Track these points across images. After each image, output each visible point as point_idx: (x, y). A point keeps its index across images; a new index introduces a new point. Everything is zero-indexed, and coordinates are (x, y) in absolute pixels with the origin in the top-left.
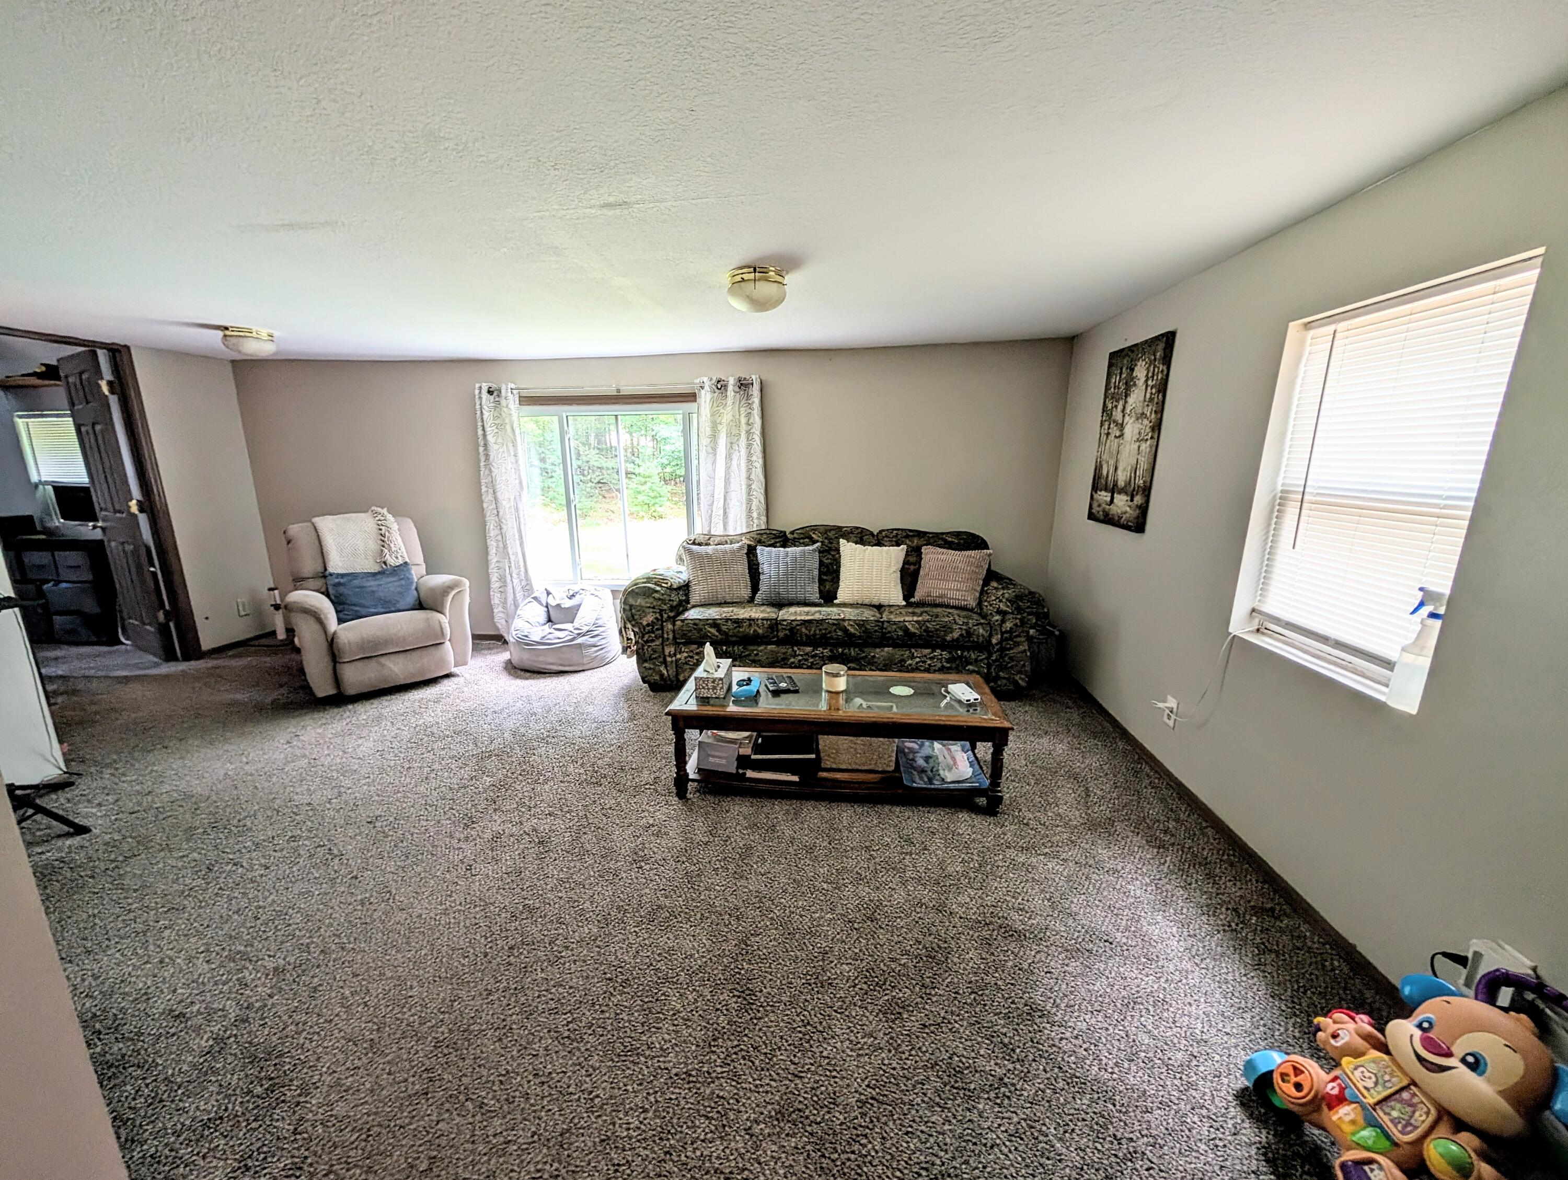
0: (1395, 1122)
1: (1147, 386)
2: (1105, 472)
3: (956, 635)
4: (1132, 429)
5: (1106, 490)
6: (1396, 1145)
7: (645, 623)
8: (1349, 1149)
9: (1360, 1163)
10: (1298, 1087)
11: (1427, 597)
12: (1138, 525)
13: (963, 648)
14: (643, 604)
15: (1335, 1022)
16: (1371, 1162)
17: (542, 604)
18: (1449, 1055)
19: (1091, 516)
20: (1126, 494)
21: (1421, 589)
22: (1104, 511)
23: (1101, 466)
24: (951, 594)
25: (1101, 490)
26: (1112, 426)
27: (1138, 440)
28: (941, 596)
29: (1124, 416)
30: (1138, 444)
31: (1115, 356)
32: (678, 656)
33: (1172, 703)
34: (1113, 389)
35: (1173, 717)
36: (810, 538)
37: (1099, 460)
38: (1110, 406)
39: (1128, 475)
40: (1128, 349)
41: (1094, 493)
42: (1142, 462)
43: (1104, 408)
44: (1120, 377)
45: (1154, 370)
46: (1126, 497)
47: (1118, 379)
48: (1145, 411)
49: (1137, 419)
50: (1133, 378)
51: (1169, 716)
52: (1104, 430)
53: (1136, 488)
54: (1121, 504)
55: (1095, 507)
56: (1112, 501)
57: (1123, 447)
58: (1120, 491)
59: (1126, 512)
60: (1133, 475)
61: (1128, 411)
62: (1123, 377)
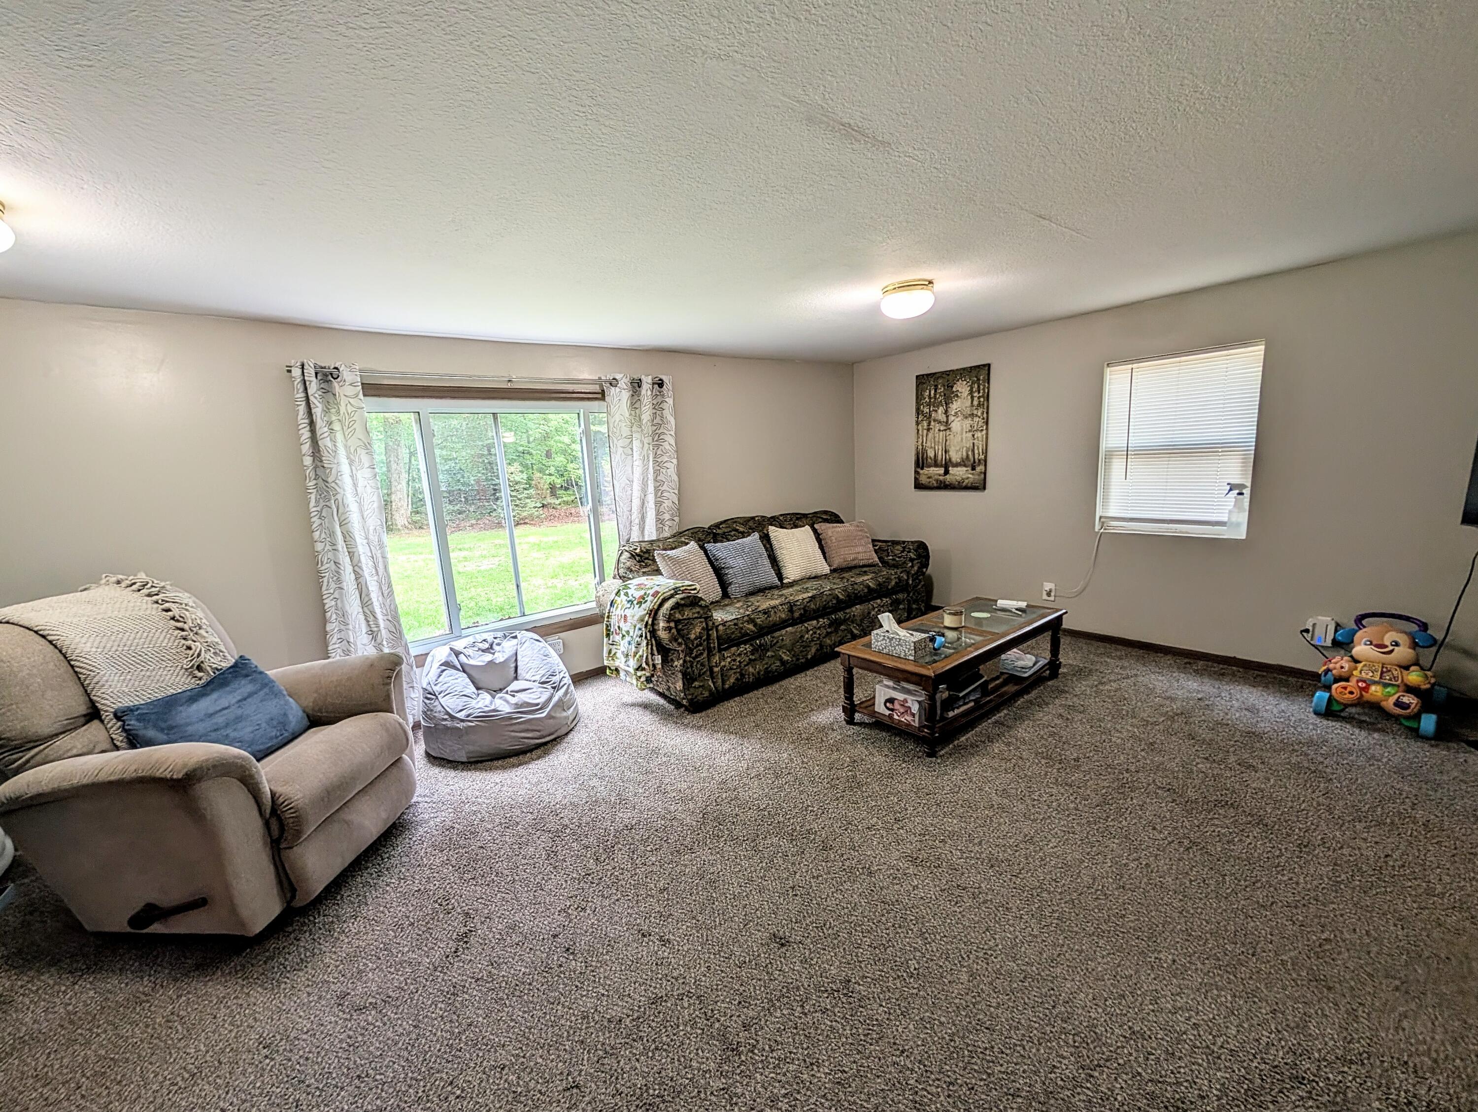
0: (1390, 680)
1: (972, 398)
2: (931, 454)
3: (893, 583)
4: (957, 425)
5: (936, 465)
6: (1398, 686)
7: (693, 636)
8: (1387, 700)
9: (1397, 700)
10: (1351, 693)
11: (1232, 487)
12: (980, 486)
13: (896, 593)
15: (1336, 663)
16: (1399, 697)
17: (458, 669)
18: (1386, 647)
19: (919, 486)
20: (965, 466)
21: (1228, 484)
22: (937, 480)
23: (924, 451)
24: (860, 556)
25: (929, 466)
26: (932, 423)
27: (970, 431)
28: (853, 560)
29: (947, 417)
30: (971, 433)
31: (922, 380)
32: (723, 664)
33: (1048, 586)
34: (927, 399)
35: (1053, 594)
36: (737, 530)
37: (920, 447)
38: (926, 410)
39: (965, 454)
40: (943, 373)
41: (919, 470)
42: (980, 444)
43: (918, 411)
44: (936, 391)
45: (979, 387)
46: (965, 469)
47: (933, 392)
48: (975, 412)
49: (966, 418)
50: (953, 392)
51: (1049, 594)
52: (923, 426)
53: (977, 461)
54: (958, 473)
55: (923, 480)
56: (947, 472)
57: (952, 436)
58: (957, 465)
59: (968, 478)
60: (970, 453)
61: (953, 413)
62: (939, 391)
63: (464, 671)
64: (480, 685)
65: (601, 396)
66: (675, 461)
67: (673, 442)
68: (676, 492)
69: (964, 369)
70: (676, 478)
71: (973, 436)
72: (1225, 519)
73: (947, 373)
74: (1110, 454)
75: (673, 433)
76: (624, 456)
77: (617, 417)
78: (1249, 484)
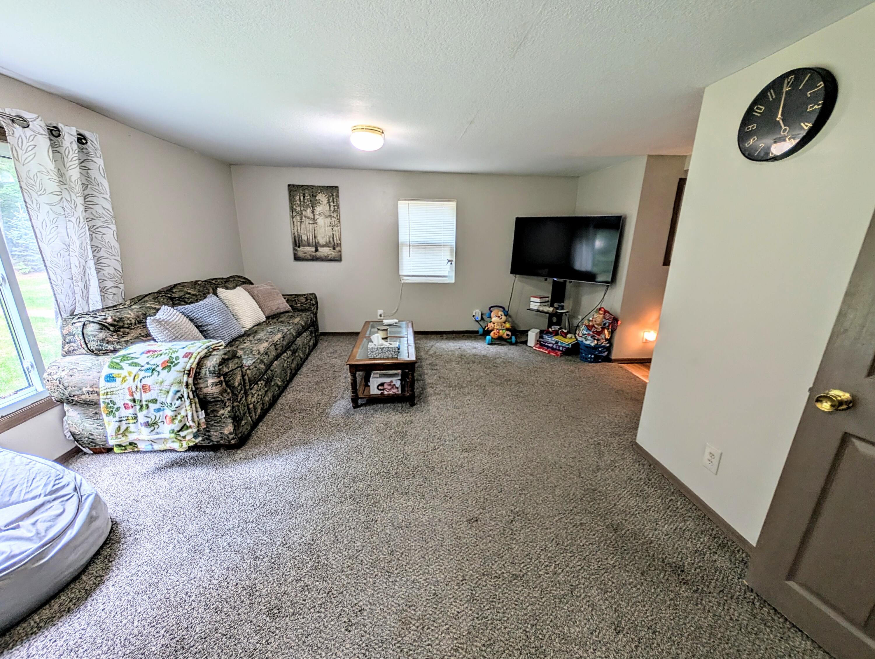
1: (330, 205)
2: (304, 238)
4: (321, 221)
5: (309, 245)
6: (505, 329)
10: (496, 334)
12: (338, 259)
16: (506, 333)
18: (499, 317)
19: (297, 258)
20: (329, 247)
21: (447, 260)
22: (311, 255)
23: (300, 236)
24: (281, 306)
25: (304, 246)
26: (304, 218)
28: (277, 309)
29: (314, 215)
30: (331, 227)
31: (294, 188)
32: (253, 400)
33: (380, 312)
34: (298, 202)
35: (383, 315)
37: (296, 233)
38: (298, 209)
39: (328, 239)
40: (308, 186)
41: (297, 248)
42: (337, 234)
43: (292, 210)
44: (304, 197)
45: (333, 199)
46: (328, 249)
47: (302, 198)
48: (332, 215)
49: (327, 217)
50: (317, 200)
51: (381, 316)
52: (297, 220)
53: (336, 244)
54: (324, 251)
55: (300, 254)
56: (317, 250)
57: (318, 228)
58: (323, 246)
59: (331, 254)
60: (331, 239)
61: (318, 213)
62: (306, 198)
67: (109, 206)
69: (323, 187)
71: (332, 229)
72: (446, 274)
73: (312, 187)
74: (403, 245)
76: (52, 216)
77: (33, 167)
78: (454, 260)
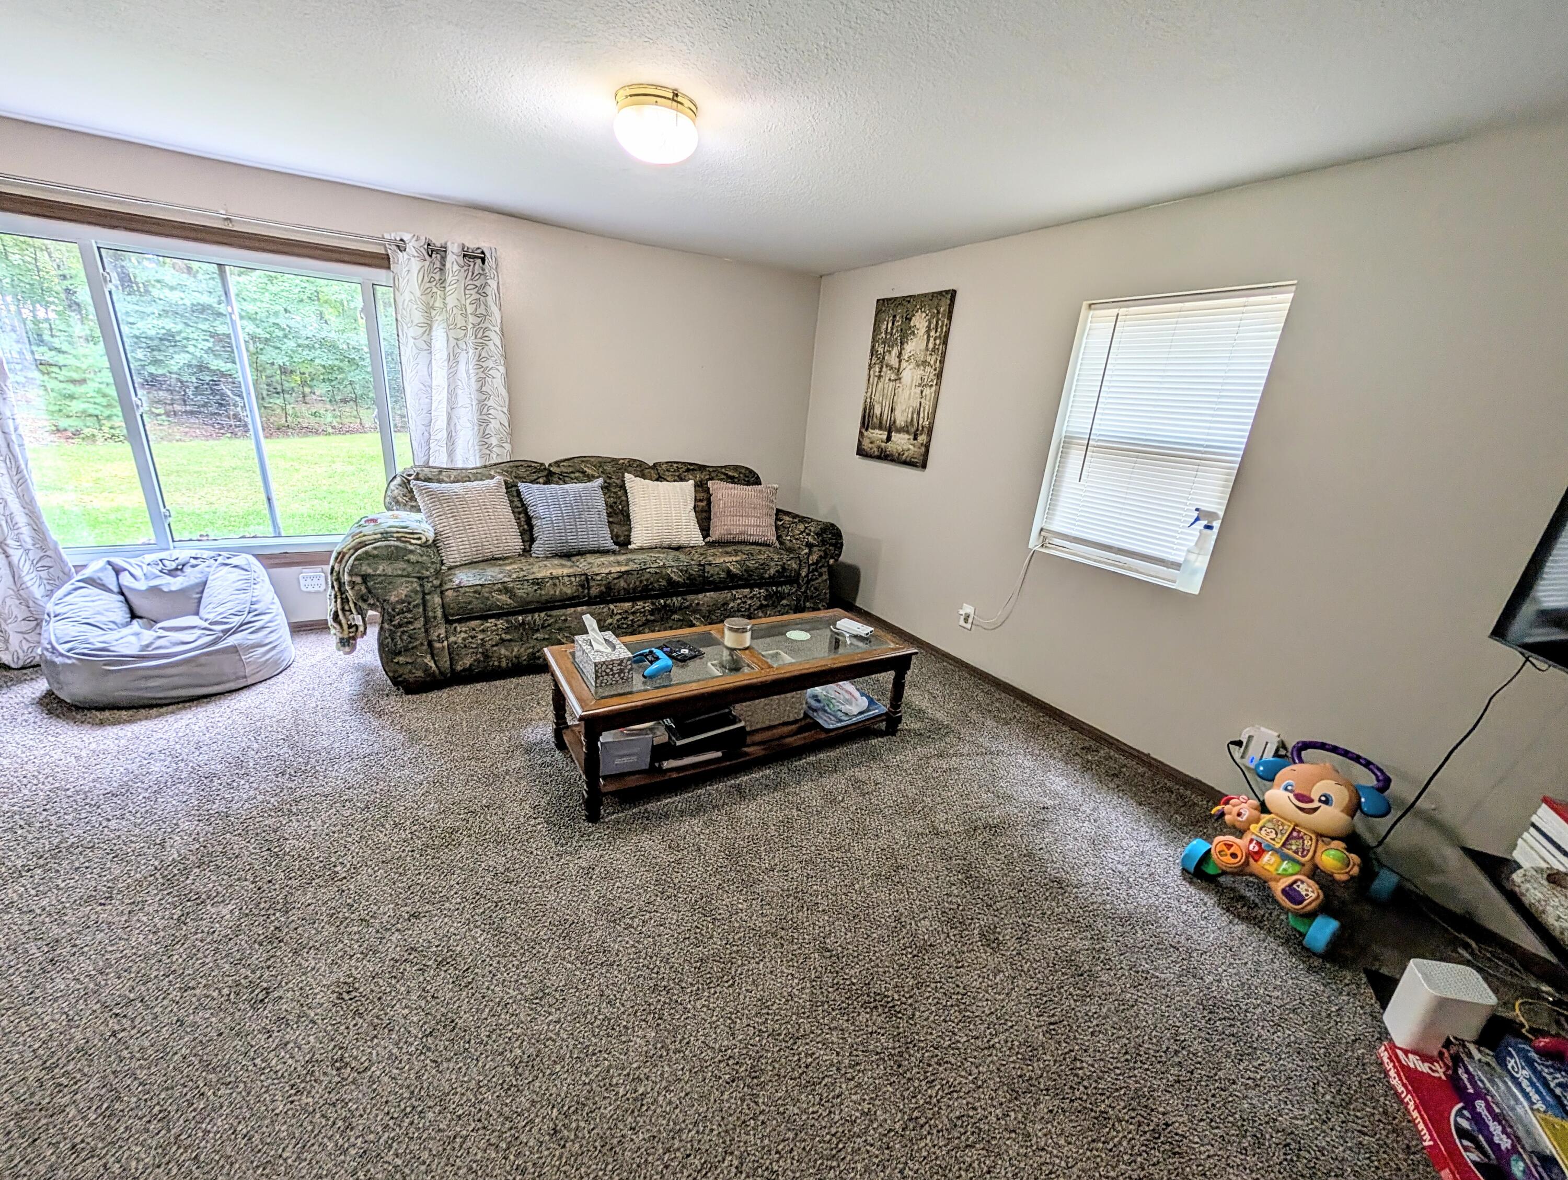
0: (1296, 852)
1: (929, 336)
2: (877, 411)
3: (772, 571)
4: (910, 374)
5: (880, 428)
6: (1303, 865)
8: (1278, 881)
9: (1291, 885)
10: (1234, 855)
11: (1201, 514)
12: (920, 463)
13: (779, 584)
14: (389, 571)
15: (1234, 806)
16: (1295, 882)
18: (1312, 801)
19: (861, 452)
20: (908, 432)
21: (1197, 510)
22: (879, 447)
23: (872, 407)
24: (751, 531)
25: (874, 428)
26: (884, 369)
27: (920, 385)
28: (741, 533)
29: (900, 362)
30: (920, 388)
31: (884, 306)
32: (452, 639)
33: (968, 609)
34: (883, 335)
35: (970, 620)
36: (583, 472)
37: (868, 400)
38: (881, 350)
39: (910, 416)
40: (904, 298)
41: (863, 431)
42: (927, 405)
43: (873, 351)
44: (893, 324)
45: (937, 322)
46: (907, 436)
47: (890, 325)
48: (928, 359)
49: (918, 366)
50: (910, 328)
51: (966, 620)
52: (875, 372)
53: (920, 428)
54: (901, 442)
55: (866, 445)
56: (889, 439)
57: (900, 390)
58: (899, 431)
59: (909, 450)
60: (915, 416)
61: (906, 358)
62: (896, 324)
63: (122, 593)
64: (139, 612)
65: (382, 261)
66: (502, 369)
67: (498, 343)
68: (505, 410)
69: (925, 295)
70: (504, 392)
71: (922, 392)
72: (1180, 560)
73: (908, 299)
74: (1068, 442)
75: (497, 329)
76: (415, 351)
77: (407, 296)
78: (1221, 514)
